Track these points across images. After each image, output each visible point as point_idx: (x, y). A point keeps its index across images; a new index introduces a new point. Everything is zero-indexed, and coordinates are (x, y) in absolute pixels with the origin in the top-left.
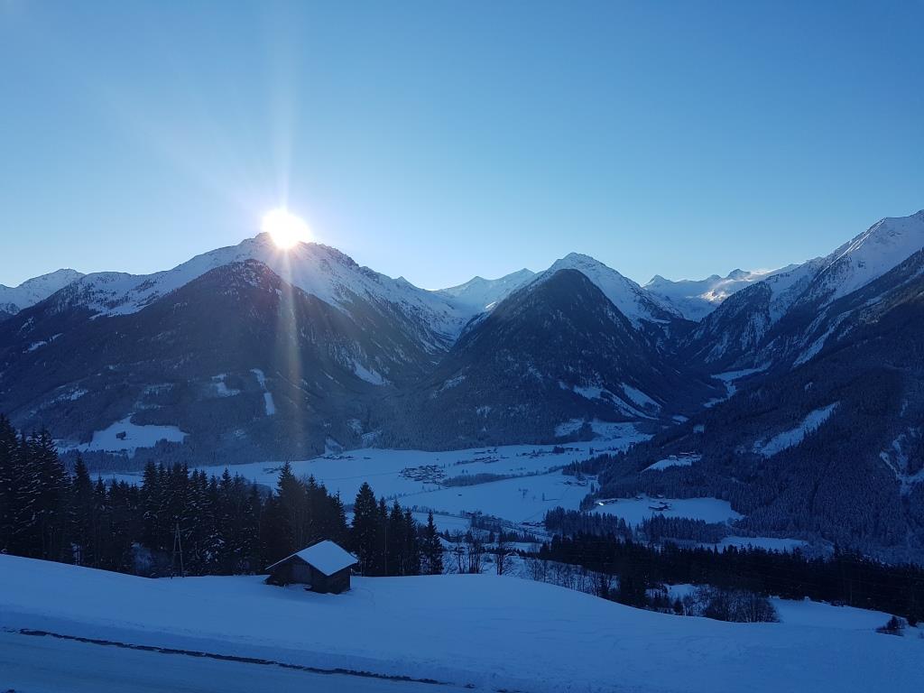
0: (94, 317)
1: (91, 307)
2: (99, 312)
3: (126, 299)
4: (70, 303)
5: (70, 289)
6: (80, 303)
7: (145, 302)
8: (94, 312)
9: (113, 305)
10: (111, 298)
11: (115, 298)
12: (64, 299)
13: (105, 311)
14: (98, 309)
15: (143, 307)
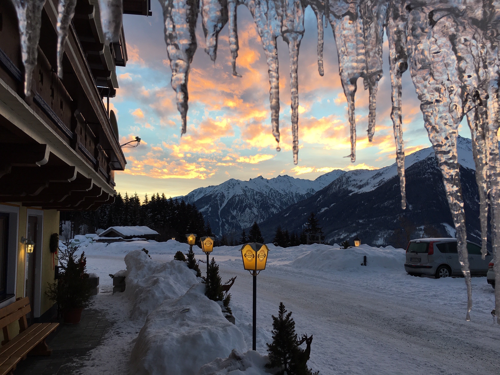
0: (351, 194)
1: (350, 189)
2: (353, 191)
3: (367, 184)
4: (339, 187)
5: (339, 180)
6: (344, 186)
7: (377, 185)
8: (351, 191)
9: (360, 187)
10: (359, 184)
11: (361, 183)
12: (336, 185)
13: (356, 190)
14: (353, 190)
15: (376, 187)
